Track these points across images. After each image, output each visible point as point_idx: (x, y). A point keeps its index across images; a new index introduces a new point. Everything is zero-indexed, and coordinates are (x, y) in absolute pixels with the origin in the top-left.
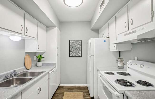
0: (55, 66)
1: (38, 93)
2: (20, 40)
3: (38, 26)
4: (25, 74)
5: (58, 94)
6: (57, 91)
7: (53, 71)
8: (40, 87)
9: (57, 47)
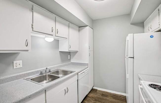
0: (87, 67)
1: (65, 94)
2: (53, 41)
3: (69, 27)
4: (57, 72)
5: (90, 98)
6: (90, 94)
7: (84, 72)
8: (67, 88)
9: (89, 46)
